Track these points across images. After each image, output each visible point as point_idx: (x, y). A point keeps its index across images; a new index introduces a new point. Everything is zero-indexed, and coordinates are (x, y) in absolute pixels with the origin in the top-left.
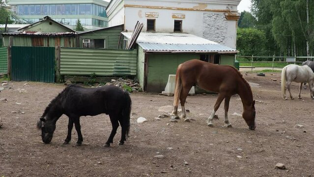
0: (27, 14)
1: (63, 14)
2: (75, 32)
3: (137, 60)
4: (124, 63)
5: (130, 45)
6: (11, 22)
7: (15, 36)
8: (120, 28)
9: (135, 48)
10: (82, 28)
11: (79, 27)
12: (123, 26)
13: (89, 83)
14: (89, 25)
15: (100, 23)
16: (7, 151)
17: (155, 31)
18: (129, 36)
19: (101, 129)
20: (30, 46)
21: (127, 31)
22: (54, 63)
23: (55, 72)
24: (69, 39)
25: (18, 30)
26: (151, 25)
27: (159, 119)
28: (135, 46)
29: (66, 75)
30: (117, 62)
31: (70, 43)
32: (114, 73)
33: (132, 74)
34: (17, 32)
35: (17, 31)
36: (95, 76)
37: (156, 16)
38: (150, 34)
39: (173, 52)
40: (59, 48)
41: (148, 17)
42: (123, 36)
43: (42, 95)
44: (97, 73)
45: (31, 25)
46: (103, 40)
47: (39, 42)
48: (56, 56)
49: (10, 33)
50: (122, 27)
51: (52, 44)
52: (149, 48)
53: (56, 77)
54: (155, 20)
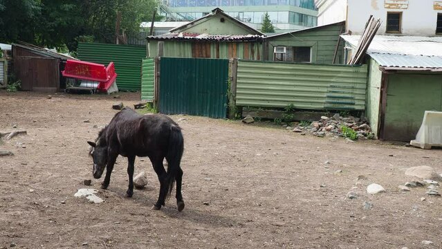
0: (184, 5)
1: (240, 5)
2: (261, 35)
3: (368, 84)
4: (344, 88)
5: (356, 57)
6: (159, 19)
7: (166, 40)
8: (337, 28)
9: (364, 63)
10: (272, 28)
11: (267, 26)
12: (343, 23)
13: (283, 121)
14: (283, 23)
15: (302, 18)
16: (155, 225)
17: (401, 33)
18: (353, 42)
19: (305, 200)
20: (190, 57)
21: (350, 33)
22: (226, 87)
23: (228, 101)
24: (253, 45)
25: (172, 32)
26: (394, 23)
27: (407, 188)
28: (365, 59)
29: (246, 106)
30: (331, 86)
31: (253, 52)
32: (326, 105)
33: (357, 108)
34: (169, 35)
35: (169, 33)
36: (294, 110)
37: (403, 6)
38: (392, 37)
39: (433, 70)
40: (235, 62)
41: (389, 8)
42: (344, 41)
43: (206, 139)
44: (297, 105)
45: (192, 23)
46: (307, 50)
47: (204, 52)
48: (231, 74)
49: (159, 37)
50: (341, 26)
51: (224, 54)
52: (389, 64)
53: (228, 110)
54: (401, 13)
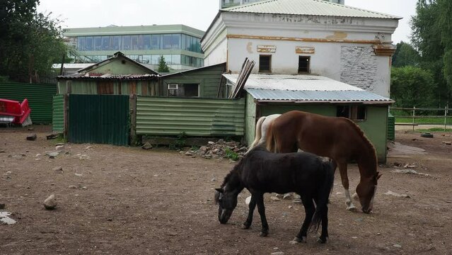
0: (91, 49)
1: (140, 49)
2: (157, 74)
3: (245, 114)
4: (226, 117)
5: (235, 92)
6: (69, 61)
7: (74, 80)
8: (220, 68)
9: (242, 97)
10: (167, 68)
11: (163, 66)
12: (225, 64)
13: (177, 146)
14: (176, 63)
15: (192, 60)
16: (63, 241)
17: (271, 72)
18: (233, 79)
19: (194, 213)
20: (96, 93)
21: (230, 72)
22: (127, 118)
23: (130, 130)
24: (150, 84)
25: (79, 72)
26: (265, 64)
27: (277, 199)
28: (242, 93)
29: (144, 134)
30: (216, 117)
31: (150, 89)
32: (212, 132)
33: (237, 134)
34: (77, 75)
35: (77, 73)
36: (185, 137)
37: (272, 51)
38: (264, 76)
39: (296, 102)
40: (135, 97)
41: (261, 52)
42: (226, 79)
43: (111, 163)
44: (188, 133)
45: (97, 65)
46: (195, 86)
47: (108, 89)
48: (131, 108)
49: (68, 76)
50: (223, 67)
51: (125, 90)
52: (262, 97)
53: (130, 138)
54: (271, 56)
